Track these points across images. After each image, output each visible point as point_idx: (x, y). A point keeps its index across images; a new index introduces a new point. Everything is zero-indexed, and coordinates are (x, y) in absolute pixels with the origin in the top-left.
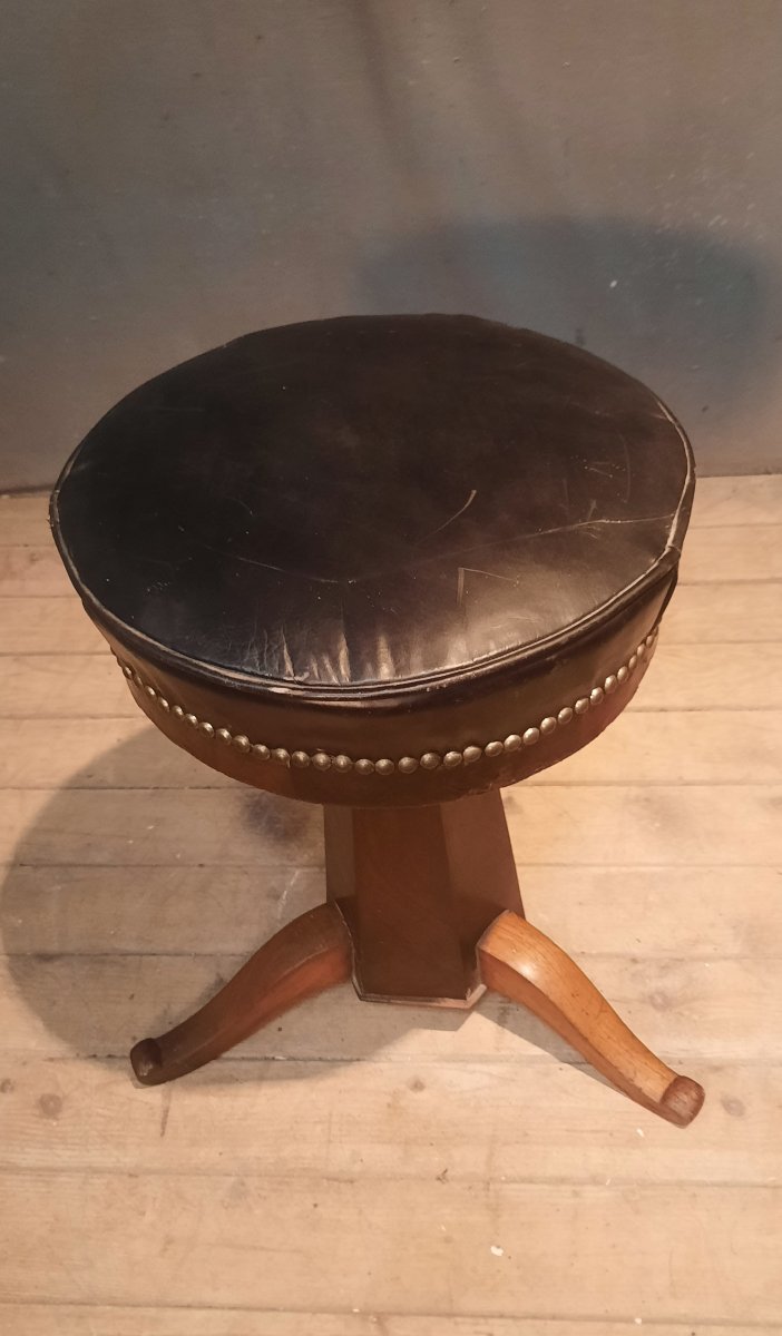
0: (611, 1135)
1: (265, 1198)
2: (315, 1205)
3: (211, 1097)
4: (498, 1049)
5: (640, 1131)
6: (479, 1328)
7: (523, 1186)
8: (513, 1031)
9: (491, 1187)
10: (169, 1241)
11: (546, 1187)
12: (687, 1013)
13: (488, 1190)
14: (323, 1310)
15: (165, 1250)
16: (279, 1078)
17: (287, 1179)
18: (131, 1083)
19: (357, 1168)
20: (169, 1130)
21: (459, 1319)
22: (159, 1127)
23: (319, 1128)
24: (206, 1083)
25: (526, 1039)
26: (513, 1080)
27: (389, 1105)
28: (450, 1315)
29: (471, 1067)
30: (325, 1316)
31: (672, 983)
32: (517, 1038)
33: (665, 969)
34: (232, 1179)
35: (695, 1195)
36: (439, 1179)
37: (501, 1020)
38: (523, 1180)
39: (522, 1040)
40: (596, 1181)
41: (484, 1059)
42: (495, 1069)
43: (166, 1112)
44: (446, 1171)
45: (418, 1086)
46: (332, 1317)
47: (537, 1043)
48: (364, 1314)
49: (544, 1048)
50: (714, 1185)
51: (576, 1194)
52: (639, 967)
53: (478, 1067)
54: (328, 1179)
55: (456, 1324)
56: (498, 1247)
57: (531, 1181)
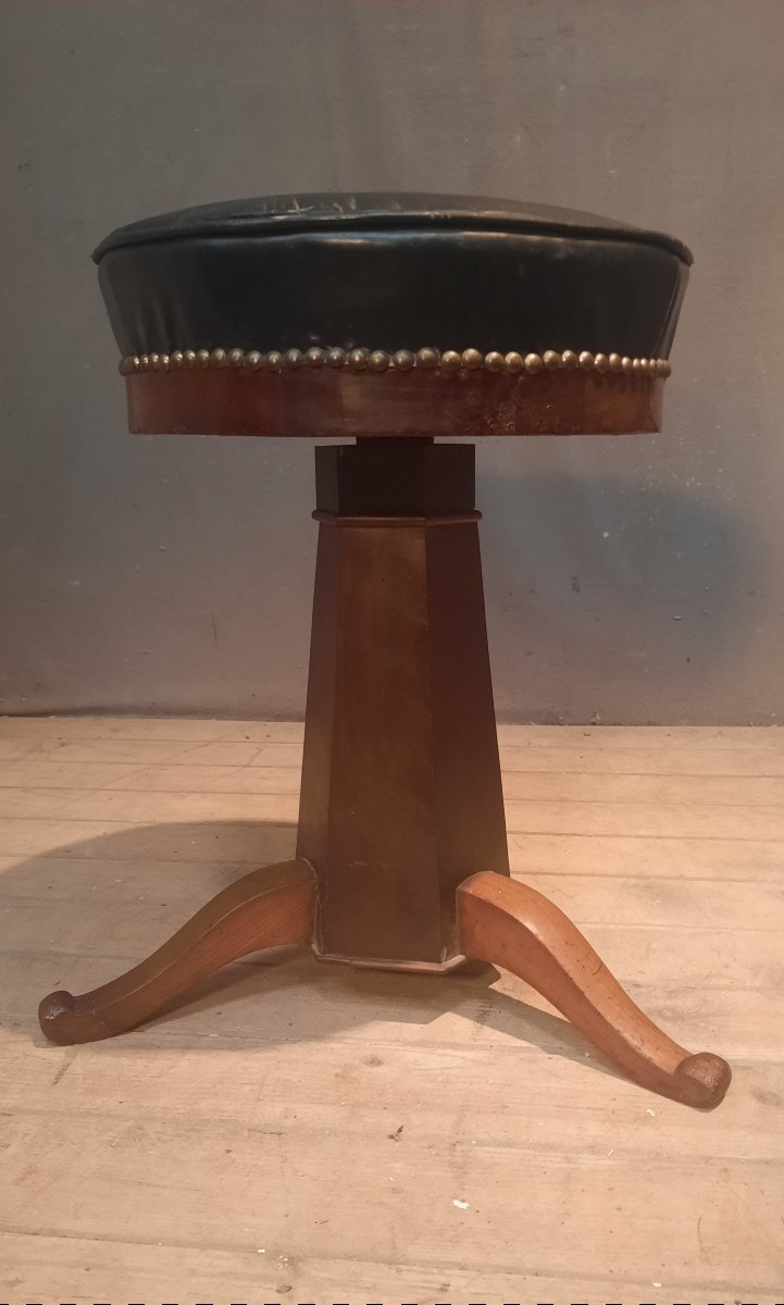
0: (614, 1112)
1: (165, 1142)
2: (228, 1151)
3: (124, 1059)
4: (475, 1040)
5: (648, 1111)
6: (431, 1277)
7: (499, 1149)
8: (494, 1027)
9: (457, 1147)
10: (31, 1171)
11: (527, 1151)
12: (703, 1025)
13: (454, 1151)
14: (217, 1246)
15: (22, 1179)
16: (209, 1048)
17: (198, 1128)
18: (32, 1043)
19: (289, 1122)
20: (63, 1081)
21: (403, 1267)
22: (53, 1079)
23: (247, 1088)
24: (120, 1047)
25: (510, 1034)
26: (493, 1064)
27: (337, 1075)
28: (390, 1263)
29: (440, 1051)
30: (218, 1253)
31: (684, 1003)
32: (498, 1033)
33: (672, 993)
34: (129, 1124)
35: (726, 1170)
36: (392, 1137)
37: (481, 1018)
38: (499, 1144)
39: (505, 1035)
40: (592, 1149)
41: (455, 1046)
42: (468, 1054)
43: (66, 1067)
44: (400, 1131)
45: (375, 1062)
46: (226, 1254)
47: (520, 1037)
48: (272, 1256)
49: (530, 1041)
50: (749, 1162)
51: (569, 1160)
52: (644, 990)
53: (450, 1052)
54: (249, 1130)
55: (399, 1271)
56: (463, 1201)
57: (509, 1144)
